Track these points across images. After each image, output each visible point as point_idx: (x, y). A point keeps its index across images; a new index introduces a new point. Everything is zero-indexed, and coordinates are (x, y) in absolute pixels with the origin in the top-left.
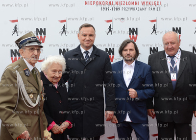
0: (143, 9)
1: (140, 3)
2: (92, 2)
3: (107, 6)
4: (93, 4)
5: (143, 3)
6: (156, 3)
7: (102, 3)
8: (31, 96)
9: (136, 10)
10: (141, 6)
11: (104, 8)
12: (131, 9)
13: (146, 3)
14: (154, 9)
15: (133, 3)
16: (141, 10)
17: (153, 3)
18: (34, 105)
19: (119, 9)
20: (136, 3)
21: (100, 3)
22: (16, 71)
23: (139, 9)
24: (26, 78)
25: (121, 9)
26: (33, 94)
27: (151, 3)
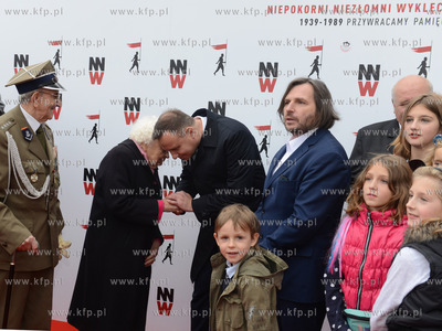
0: (400, 21)
1: (394, 8)
2: (283, 8)
3: (314, 16)
4: (283, 11)
5: (401, 8)
6: (435, 6)
7: (303, 9)
8: (35, 178)
9: (382, 23)
10: (394, 14)
11: (306, 21)
12: (370, 22)
13: (407, 7)
14: (428, 21)
15: (375, 9)
16: (393, 23)
17: (428, 8)
18: (39, 194)
19: (341, 21)
20: (383, 8)
21: (300, 10)
22: (7, 133)
23: (390, 22)
24: (24, 145)
25: (345, 22)
26: (38, 174)
27: (421, 8)
